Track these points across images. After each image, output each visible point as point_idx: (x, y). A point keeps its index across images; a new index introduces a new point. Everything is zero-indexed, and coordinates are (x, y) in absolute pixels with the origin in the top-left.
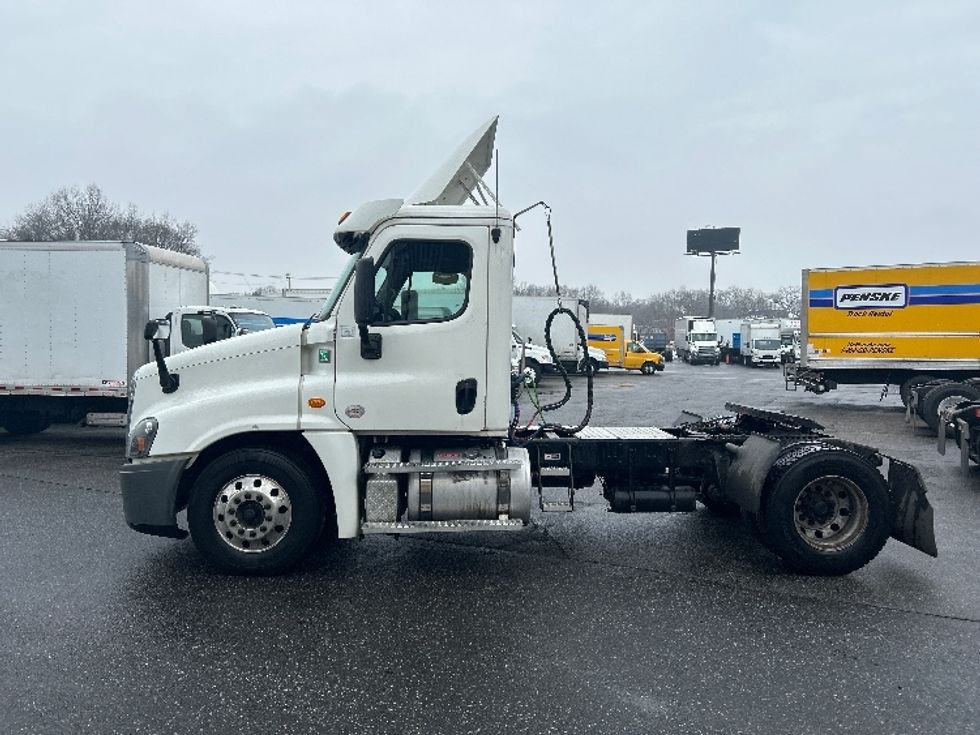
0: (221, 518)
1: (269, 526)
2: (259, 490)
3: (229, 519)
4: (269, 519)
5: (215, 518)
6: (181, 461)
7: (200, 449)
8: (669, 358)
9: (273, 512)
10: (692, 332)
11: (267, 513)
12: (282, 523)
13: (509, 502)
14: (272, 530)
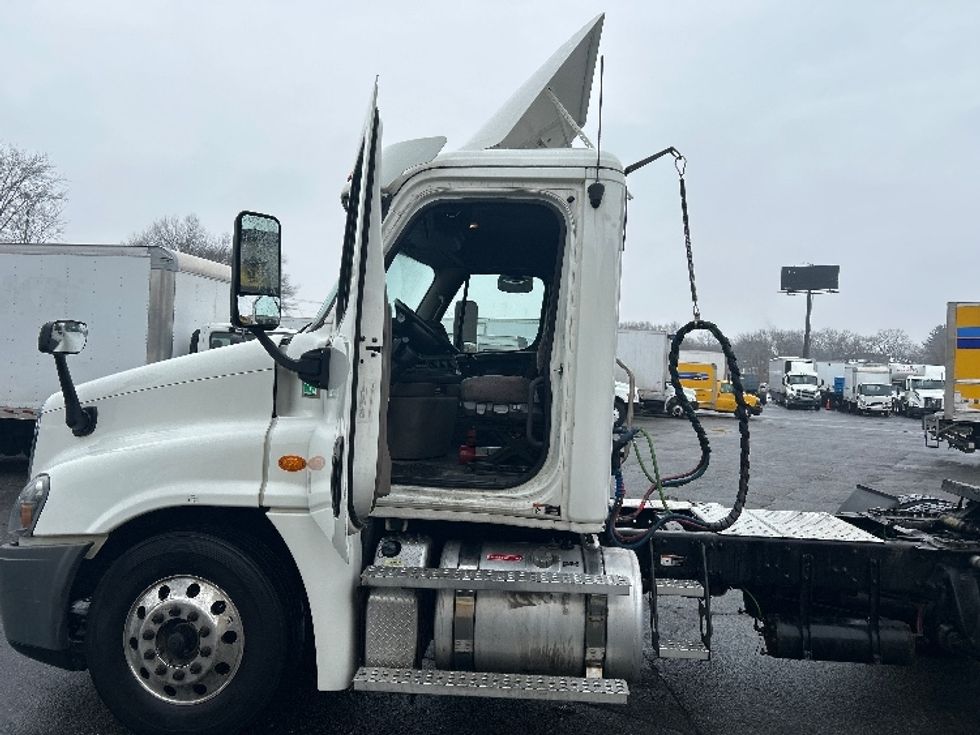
0: (134, 643)
1: (206, 663)
2: (194, 602)
3: (144, 646)
4: (206, 653)
5: (126, 643)
6: (76, 548)
7: (105, 530)
8: (763, 401)
9: (214, 641)
10: (790, 374)
11: (203, 642)
12: (228, 660)
13: (605, 644)
14: (209, 672)
